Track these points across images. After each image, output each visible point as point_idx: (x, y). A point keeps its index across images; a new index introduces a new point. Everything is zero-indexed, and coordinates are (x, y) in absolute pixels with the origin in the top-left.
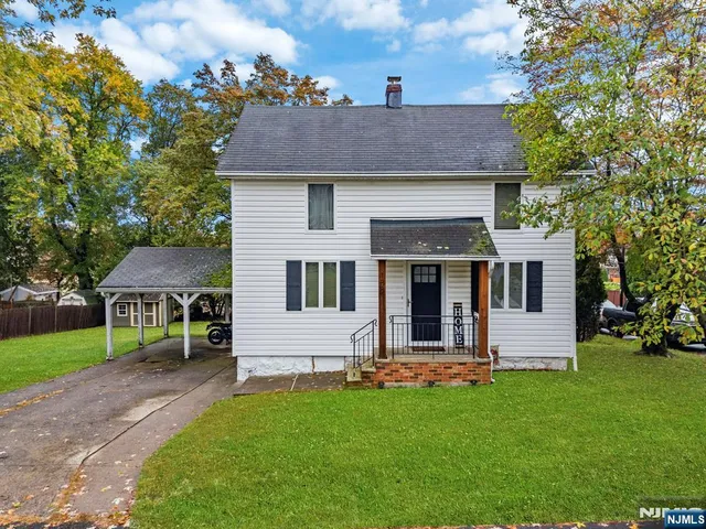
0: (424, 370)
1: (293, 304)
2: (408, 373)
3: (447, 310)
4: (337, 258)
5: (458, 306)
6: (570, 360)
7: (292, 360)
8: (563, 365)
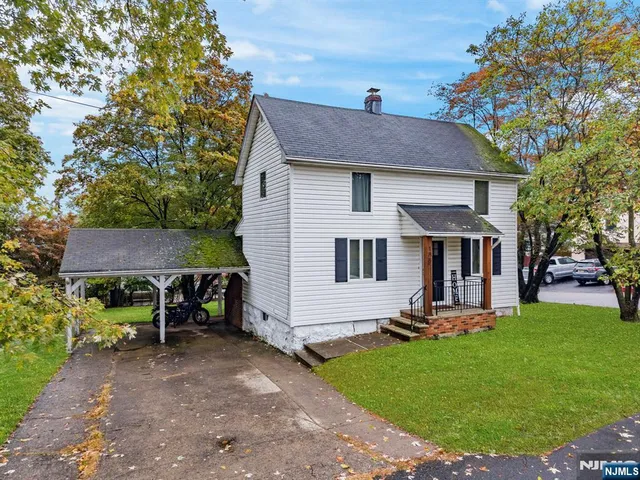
0: (458, 322)
1: (341, 277)
2: (448, 326)
3: (447, 276)
4: (373, 236)
5: (454, 273)
6: (515, 308)
7: (339, 326)
8: (510, 312)
